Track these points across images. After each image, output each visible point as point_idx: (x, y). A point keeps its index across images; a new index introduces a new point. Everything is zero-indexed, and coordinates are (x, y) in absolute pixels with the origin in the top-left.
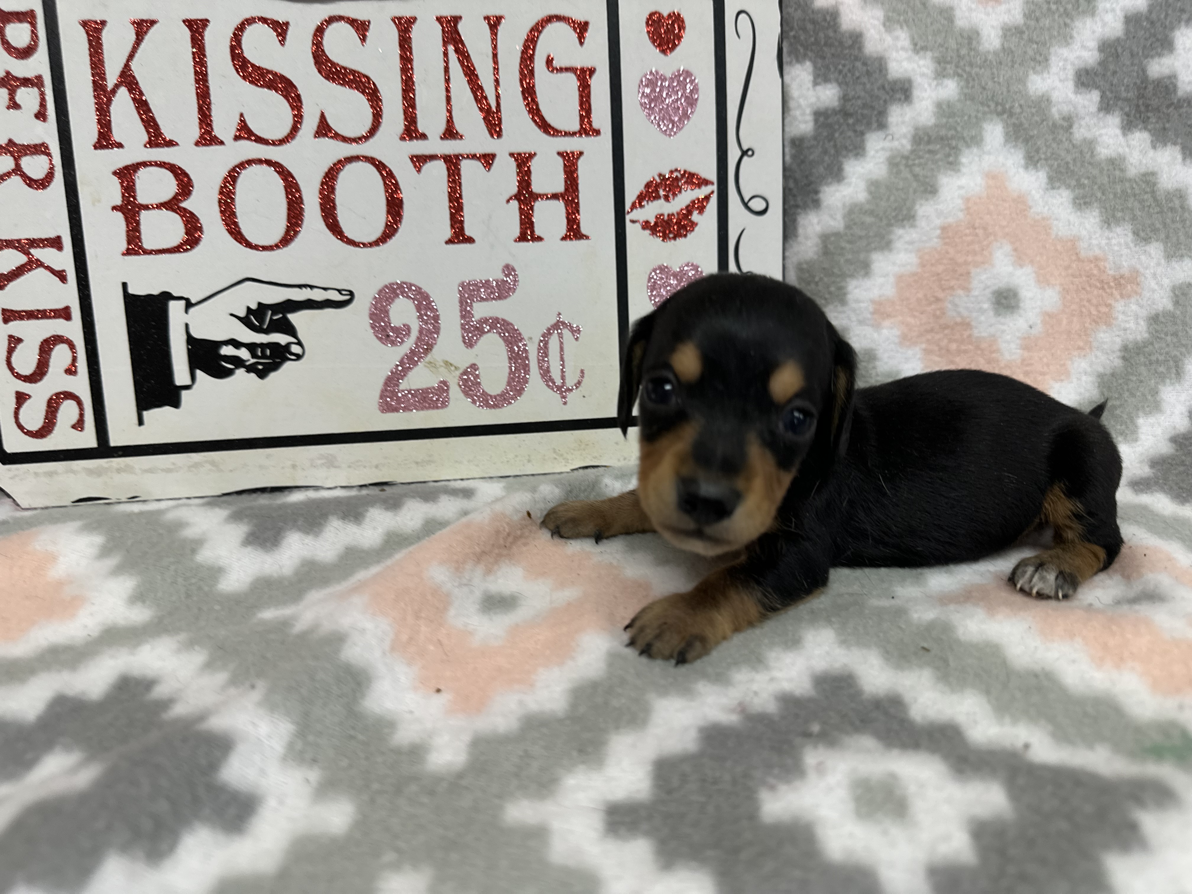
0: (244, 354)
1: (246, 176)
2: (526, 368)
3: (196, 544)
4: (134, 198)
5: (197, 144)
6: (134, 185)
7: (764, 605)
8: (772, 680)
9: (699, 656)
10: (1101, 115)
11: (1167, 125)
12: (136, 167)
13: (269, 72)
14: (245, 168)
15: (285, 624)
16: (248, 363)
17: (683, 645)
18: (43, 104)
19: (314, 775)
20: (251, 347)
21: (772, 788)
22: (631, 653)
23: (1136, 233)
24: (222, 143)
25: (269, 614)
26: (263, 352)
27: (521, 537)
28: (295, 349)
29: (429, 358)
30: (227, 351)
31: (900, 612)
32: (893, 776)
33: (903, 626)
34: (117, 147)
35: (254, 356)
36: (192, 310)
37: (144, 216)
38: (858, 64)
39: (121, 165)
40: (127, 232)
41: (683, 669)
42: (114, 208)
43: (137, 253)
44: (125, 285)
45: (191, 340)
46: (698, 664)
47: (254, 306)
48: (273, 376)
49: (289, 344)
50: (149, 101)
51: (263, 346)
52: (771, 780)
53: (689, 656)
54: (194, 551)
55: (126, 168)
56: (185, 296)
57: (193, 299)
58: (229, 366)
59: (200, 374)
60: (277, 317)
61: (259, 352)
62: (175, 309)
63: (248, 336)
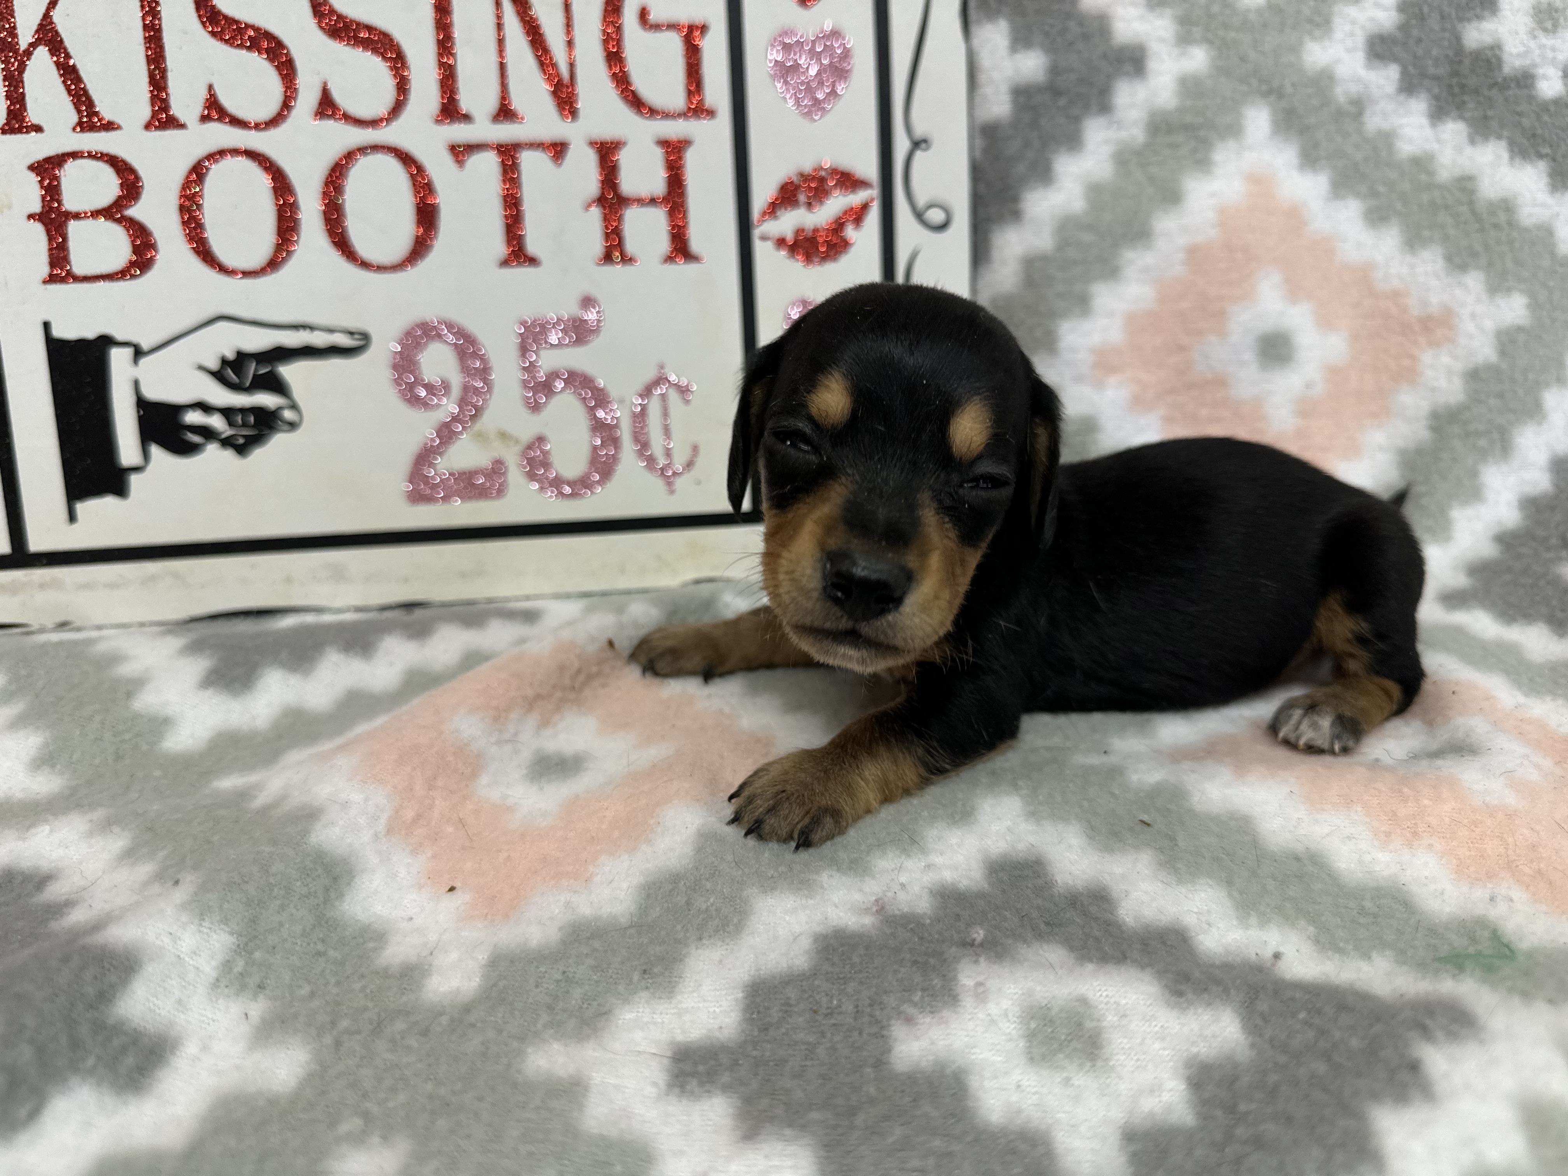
0: (216, 422)
1: (216, 172)
2: (615, 442)
3: (136, 685)
4: (60, 203)
5: (148, 127)
6: (59, 185)
7: (926, 765)
8: (928, 867)
9: (830, 837)
10: (1402, 98)
11: (1490, 113)
12: (59, 160)
13: (248, 26)
14: (216, 161)
15: (243, 795)
16: (223, 436)
17: (807, 820)
19: (257, 1008)
20: (227, 413)
21: (909, 1020)
22: (734, 833)
23: (1449, 259)
24: (182, 126)
25: (228, 783)
26: (244, 420)
27: (598, 674)
28: (288, 415)
29: (478, 426)
30: (193, 418)
31: (1115, 773)
32: (1083, 1001)
33: (1117, 792)
34: (36, 131)
35: (231, 424)
36: (143, 361)
37: (73, 226)
38: (1072, 24)
39: (40, 156)
40: (50, 250)
41: (804, 855)
42: (31, 217)
43: (62, 280)
44: (47, 326)
45: (142, 404)
46: (827, 847)
47: (230, 355)
48: (259, 454)
49: (280, 408)
50: (79, 66)
51: (243, 411)
52: (910, 1010)
53: (815, 837)
54: (129, 695)
55: (48, 160)
56: (134, 339)
57: (145, 346)
58: (196, 439)
59: (156, 451)
60: (263, 371)
61: (239, 419)
62: (119, 359)
63: (223, 397)
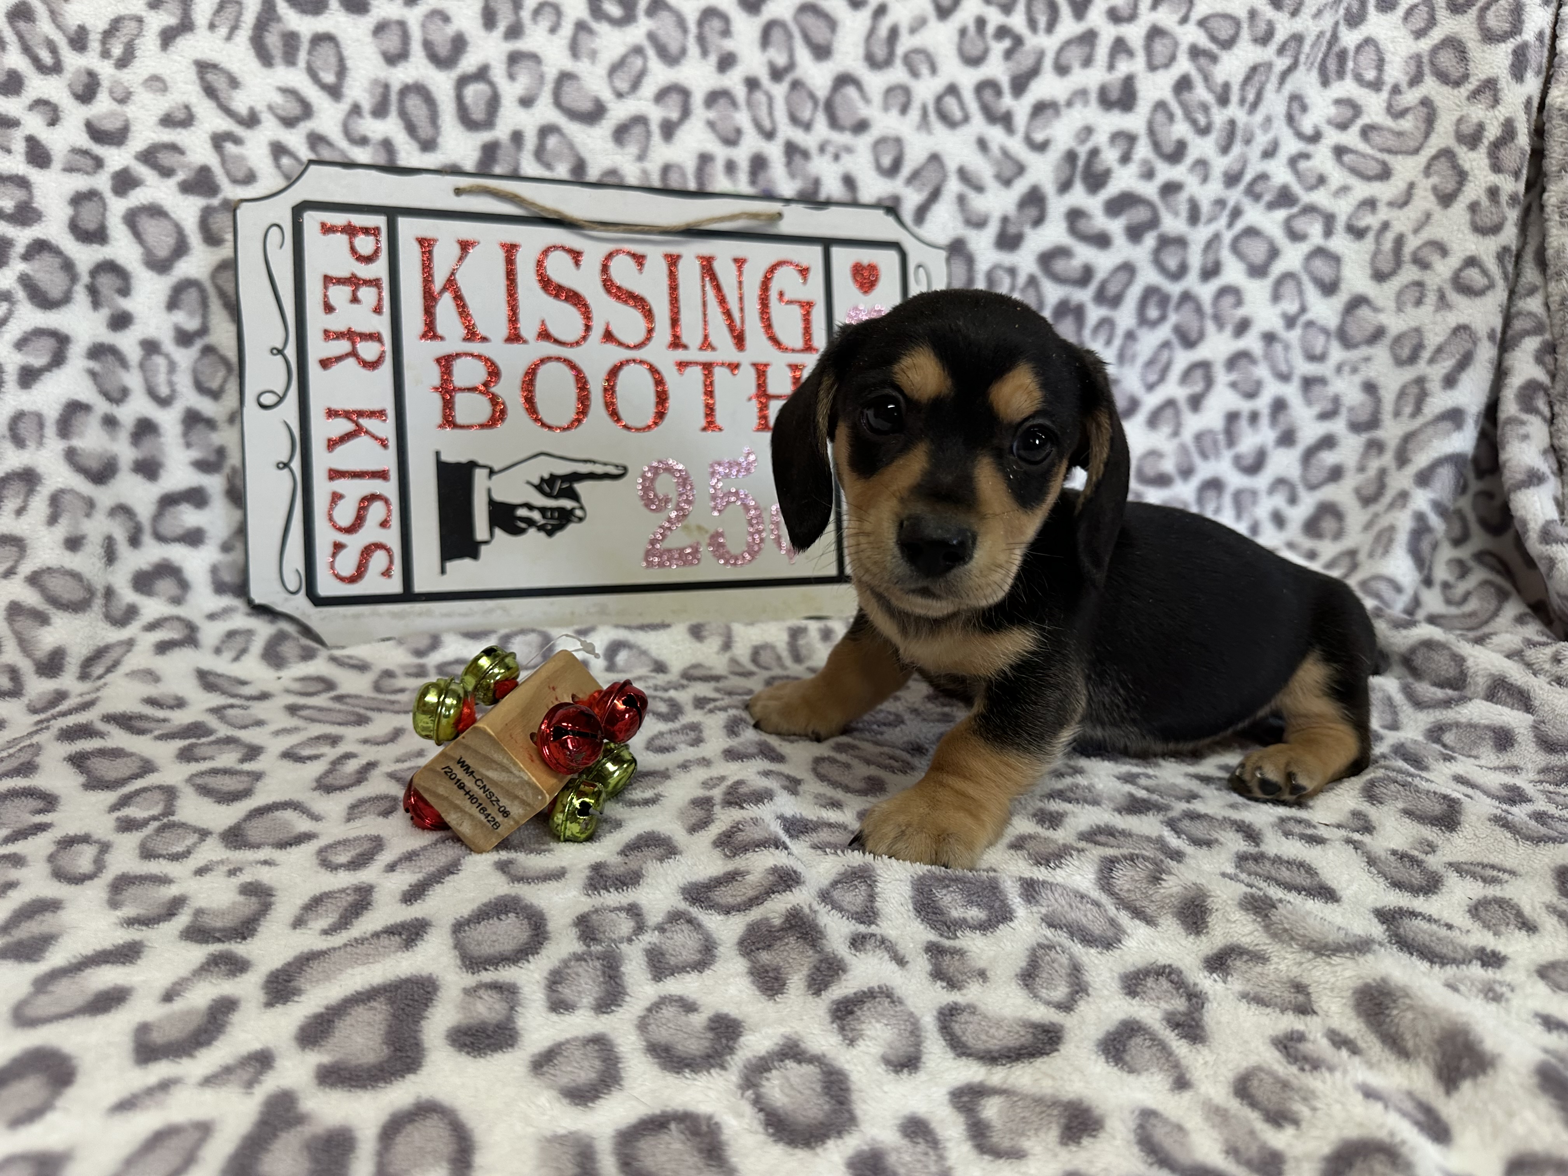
0: (536, 516)
1: (545, 370)
4: (451, 381)
5: (505, 341)
6: (452, 371)
12: (454, 356)
13: (566, 289)
14: (544, 363)
16: (539, 524)
18: (380, 300)
20: (543, 510)
26: (552, 515)
28: (579, 513)
29: (685, 522)
30: (522, 512)
34: (441, 339)
35: (544, 517)
36: (494, 477)
37: (459, 397)
39: (442, 354)
40: (443, 408)
42: (434, 389)
43: (450, 427)
45: (492, 503)
47: (546, 476)
48: (559, 535)
49: (573, 509)
50: (468, 305)
51: (552, 510)
55: (448, 356)
56: (489, 465)
57: (496, 468)
58: (523, 525)
59: (498, 532)
60: (565, 486)
61: (549, 514)
62: (480, 475)
63: (540, 501)
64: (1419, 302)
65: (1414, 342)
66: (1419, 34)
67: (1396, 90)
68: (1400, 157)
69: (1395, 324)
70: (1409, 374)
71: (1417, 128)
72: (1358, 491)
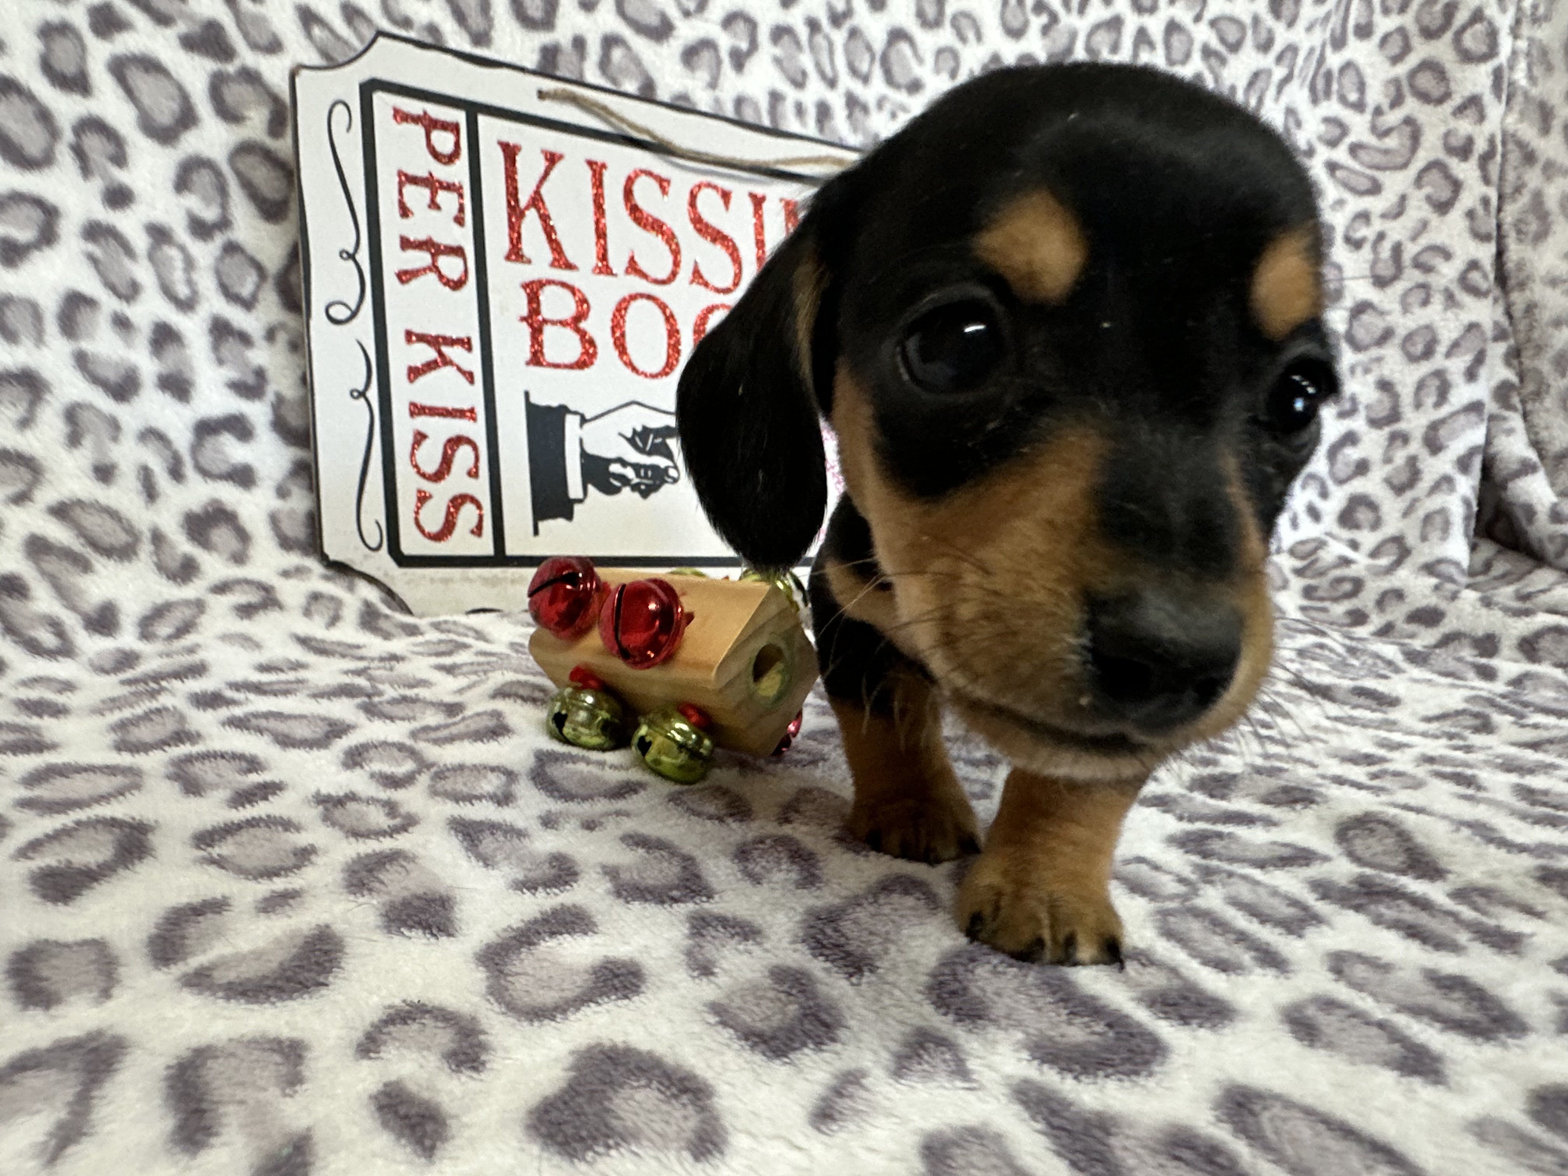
0: (630, 473)
1: (634, 308)
4: (539, 312)
5: (594, 271)
6: (539, 299)
12: (541, 284)
14: (634, 300)
16: (632, 483)
18: (461, 209)
20: (637, 467)
24: (615, 275)
26: (646, 473)
28: (674, 472)
30: (615, 468)
34: (529, 262)
35: (638, 475)
36: (586, 426)
37: (548, 330)
39: (528, 280)
40: (532, 343)
42: (521, 318)
43: (540, 365)
44: (527, 394)
45: (584, 454)
47: (638, 428)
48: (654, 497)
49: (667, 468)
50: (555, 226)
51: (646, 467)
55: (533, 283)
56: (581, 411)
57: (587, 416)
58: (617, 483)
59: (591, 489)
60: (659, 440)
61: (643, 472)
62: (571, 423)
63: (634, 457)
64: (1425, 303)
65: (1428, 338)
66: (1396, 60)
67: (1378, 111)
68: (1388, 173)
69: (1404, 324)
70: (1425, 368)
71: (1402, 145)
72: (1388, 481)
